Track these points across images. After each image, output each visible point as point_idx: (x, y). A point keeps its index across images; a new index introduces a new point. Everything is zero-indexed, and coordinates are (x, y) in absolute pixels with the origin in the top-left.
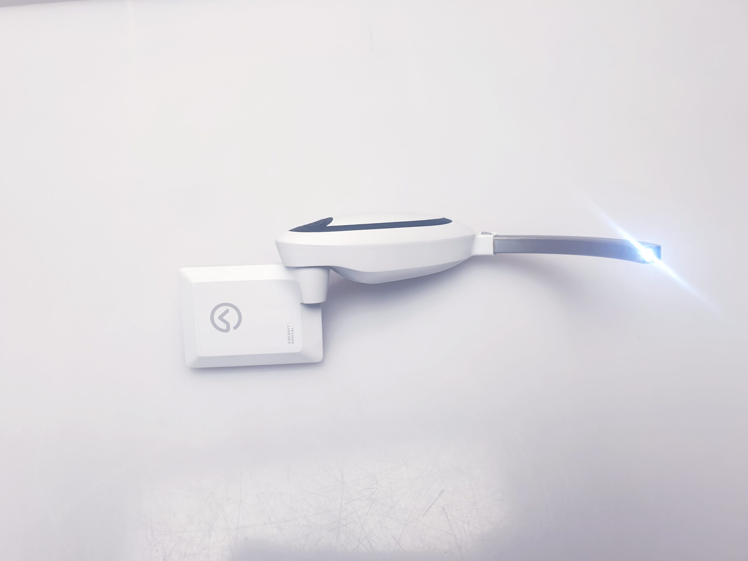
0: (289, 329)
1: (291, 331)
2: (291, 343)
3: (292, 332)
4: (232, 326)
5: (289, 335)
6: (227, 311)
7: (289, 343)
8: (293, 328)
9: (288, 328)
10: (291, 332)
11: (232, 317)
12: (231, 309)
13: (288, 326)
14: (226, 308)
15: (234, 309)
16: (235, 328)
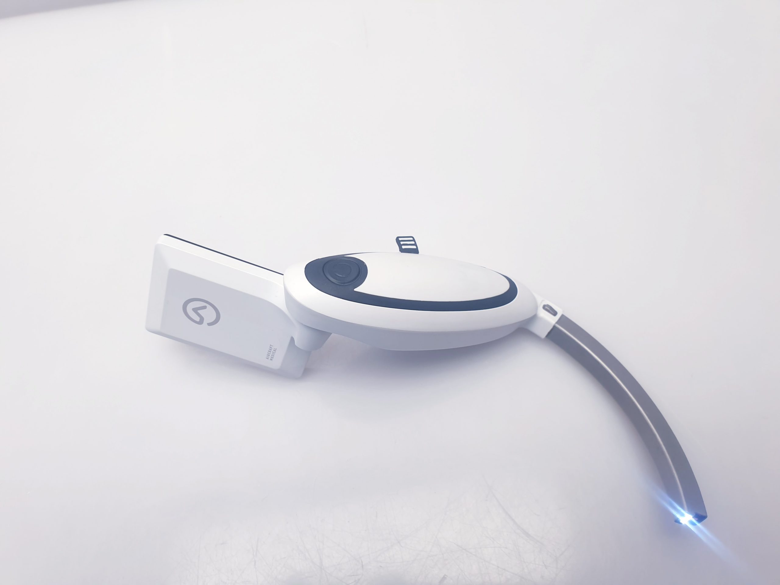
0: (271, 348)
1: (274, 350)
2: (269, 359)
3: (274, 352)
4: (206, 322)
5: (269, 353)
6: (205, 307)
7: (268, 359)
8: (276, 349)
9: (271, 346)
10: (272, 351)
11: (209, 314)
12: (209, 307)
13: (271, 345)
14: (204, 304)
15: (212, 308)
16: (209, 324)
